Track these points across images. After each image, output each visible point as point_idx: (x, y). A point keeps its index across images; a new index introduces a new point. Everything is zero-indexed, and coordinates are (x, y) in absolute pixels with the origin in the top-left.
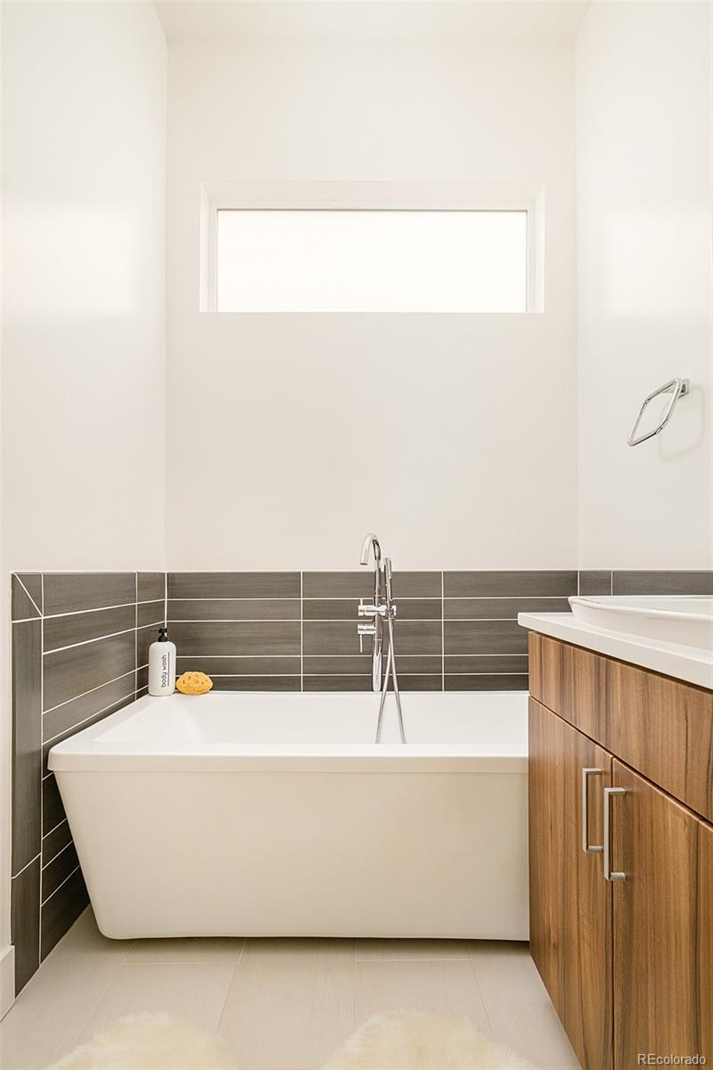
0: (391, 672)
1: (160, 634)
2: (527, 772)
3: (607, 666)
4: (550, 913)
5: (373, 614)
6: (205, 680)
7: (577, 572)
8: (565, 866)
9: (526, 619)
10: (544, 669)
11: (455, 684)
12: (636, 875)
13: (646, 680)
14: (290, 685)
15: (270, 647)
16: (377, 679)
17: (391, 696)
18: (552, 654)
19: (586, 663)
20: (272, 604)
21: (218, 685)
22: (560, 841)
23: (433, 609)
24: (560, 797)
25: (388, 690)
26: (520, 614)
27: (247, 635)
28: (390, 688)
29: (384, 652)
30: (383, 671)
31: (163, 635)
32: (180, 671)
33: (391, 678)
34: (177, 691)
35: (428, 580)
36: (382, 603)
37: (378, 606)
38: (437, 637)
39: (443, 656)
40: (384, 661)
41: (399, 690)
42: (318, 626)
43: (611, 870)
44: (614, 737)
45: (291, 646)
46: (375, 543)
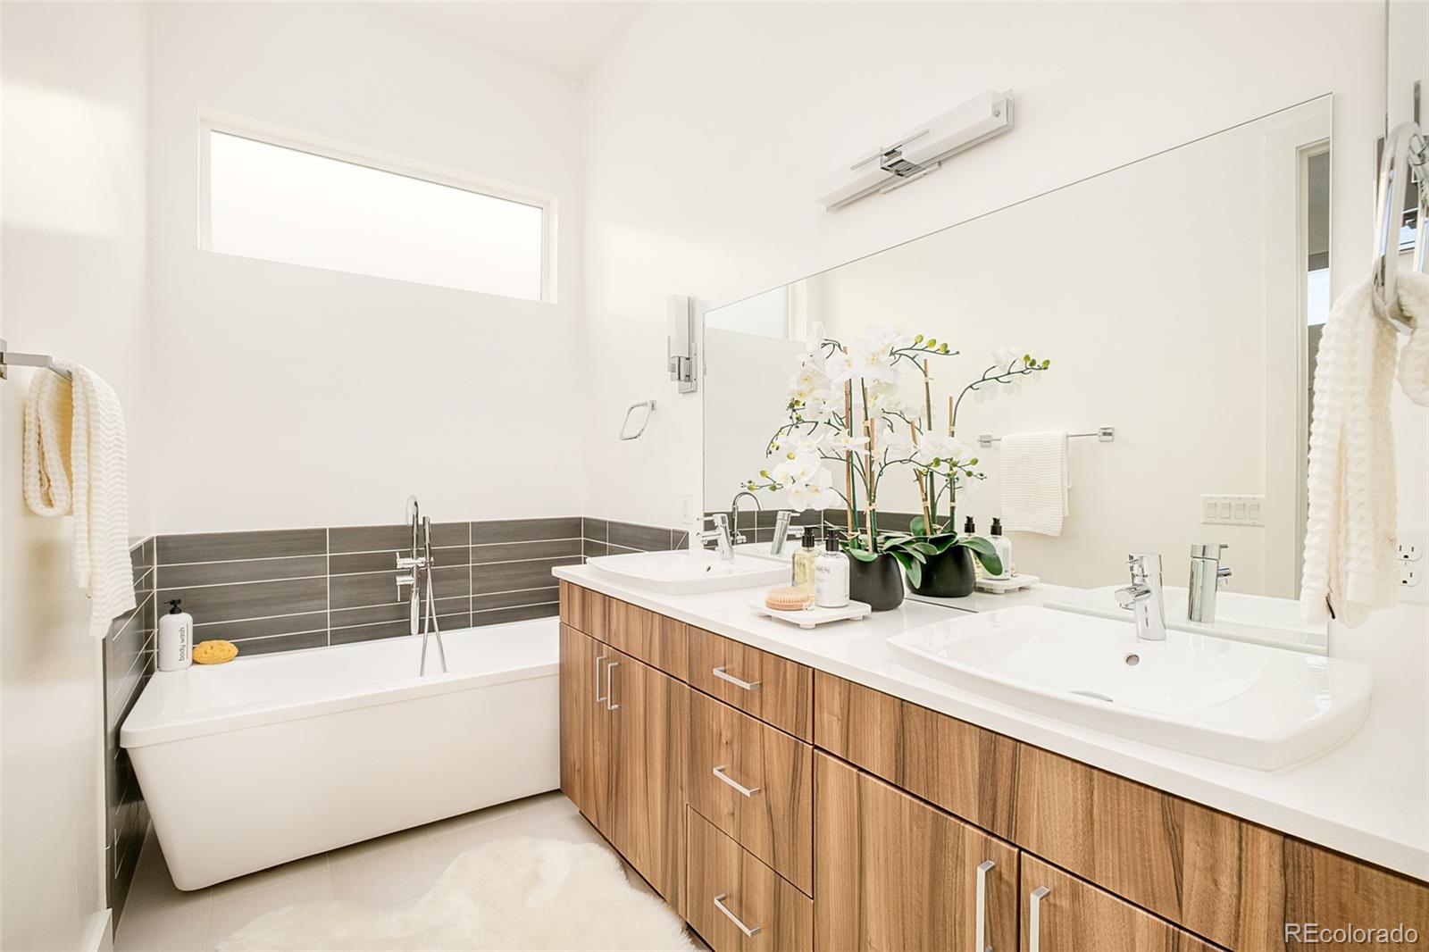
0: (431, 614)
1: (173, 606)
2: (558, 672)
3: (609, 601)
4: (575, 754)
5: (411, 566)
6: (228, 647)
7: (581, 518)
8: (585, 718)
9: (558, 571)
10: (571, 605)
11: (483, 620)
12: (623, 705)
13: (627, 607)
14: (317, 641)
15: (291, 606)
16: (415, 622)
17: (432, 637)
18: (577, 594)
19: (598, 600)
20: (295, 562)
21: (244, 650)
22: (582, 706)
23: (463, 556)
24: (582, 679)
25: (429, 632)
26: (553, 568)
27: (263, 596)
28: (431, 630)
29: (422, 596)
30: (422, 614)
31: (175, 606)
32: (196, 641)
33: (431, 620)
34: (195, 662)
35: (459, 530)
36: (420, 554)
37: (417, 558)
38: (465, 581)
39: (471, 596)
40: (422, 606)
41: (440, 630)
42: (347, 579)
43: (611, 705)
44: (613, 638)
45: (316, 602)
46: (416, 504)
